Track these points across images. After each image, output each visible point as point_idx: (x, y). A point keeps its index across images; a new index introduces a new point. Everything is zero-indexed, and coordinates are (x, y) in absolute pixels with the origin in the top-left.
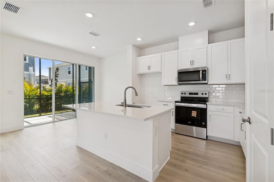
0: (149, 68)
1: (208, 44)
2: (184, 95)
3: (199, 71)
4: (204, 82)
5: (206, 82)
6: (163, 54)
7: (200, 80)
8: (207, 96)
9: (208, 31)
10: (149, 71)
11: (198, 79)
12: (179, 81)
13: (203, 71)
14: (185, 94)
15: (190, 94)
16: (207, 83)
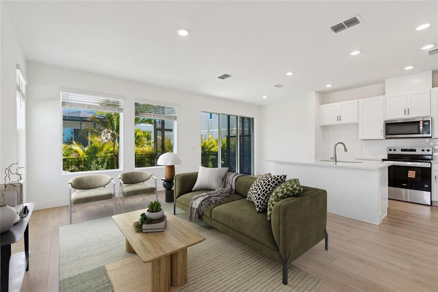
0: (339, 118)
1: (433, 87)
2: (393, 152)
3: (419, 122)
4: (425, 135)
5: (430, 135)
6: (361, 100)
7: (419, 134)
8: (430, 153)
9: (432, 71)
10: (339, 122)
11: (417, 132)
12: (386, 135)
13: (424, 122)
14: (395, 150)
15: (402, 150)
16: (431, 137)
